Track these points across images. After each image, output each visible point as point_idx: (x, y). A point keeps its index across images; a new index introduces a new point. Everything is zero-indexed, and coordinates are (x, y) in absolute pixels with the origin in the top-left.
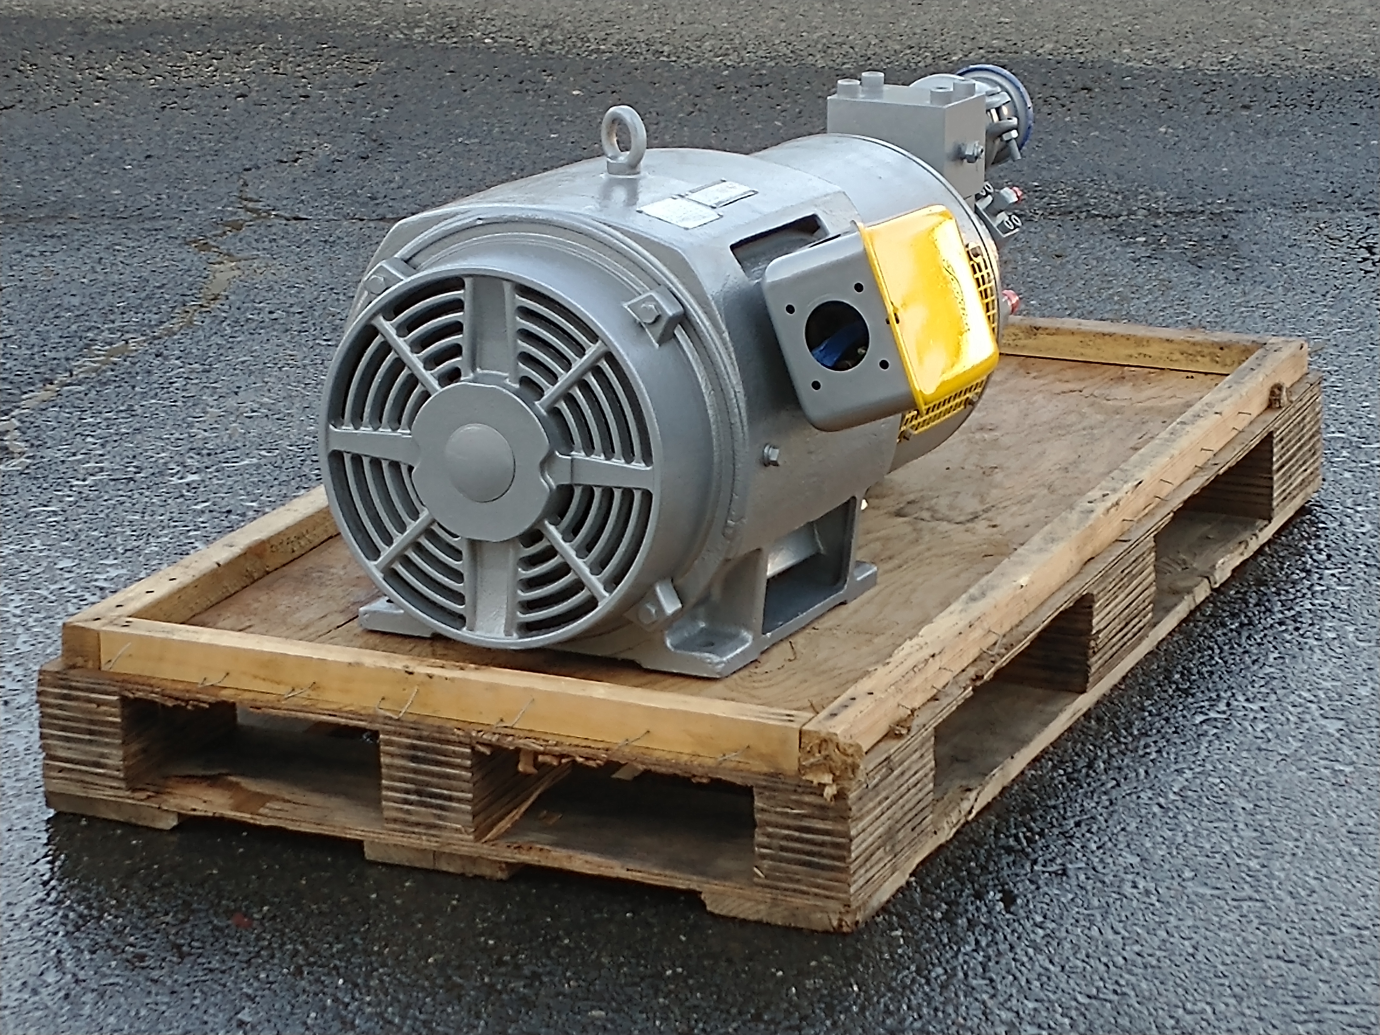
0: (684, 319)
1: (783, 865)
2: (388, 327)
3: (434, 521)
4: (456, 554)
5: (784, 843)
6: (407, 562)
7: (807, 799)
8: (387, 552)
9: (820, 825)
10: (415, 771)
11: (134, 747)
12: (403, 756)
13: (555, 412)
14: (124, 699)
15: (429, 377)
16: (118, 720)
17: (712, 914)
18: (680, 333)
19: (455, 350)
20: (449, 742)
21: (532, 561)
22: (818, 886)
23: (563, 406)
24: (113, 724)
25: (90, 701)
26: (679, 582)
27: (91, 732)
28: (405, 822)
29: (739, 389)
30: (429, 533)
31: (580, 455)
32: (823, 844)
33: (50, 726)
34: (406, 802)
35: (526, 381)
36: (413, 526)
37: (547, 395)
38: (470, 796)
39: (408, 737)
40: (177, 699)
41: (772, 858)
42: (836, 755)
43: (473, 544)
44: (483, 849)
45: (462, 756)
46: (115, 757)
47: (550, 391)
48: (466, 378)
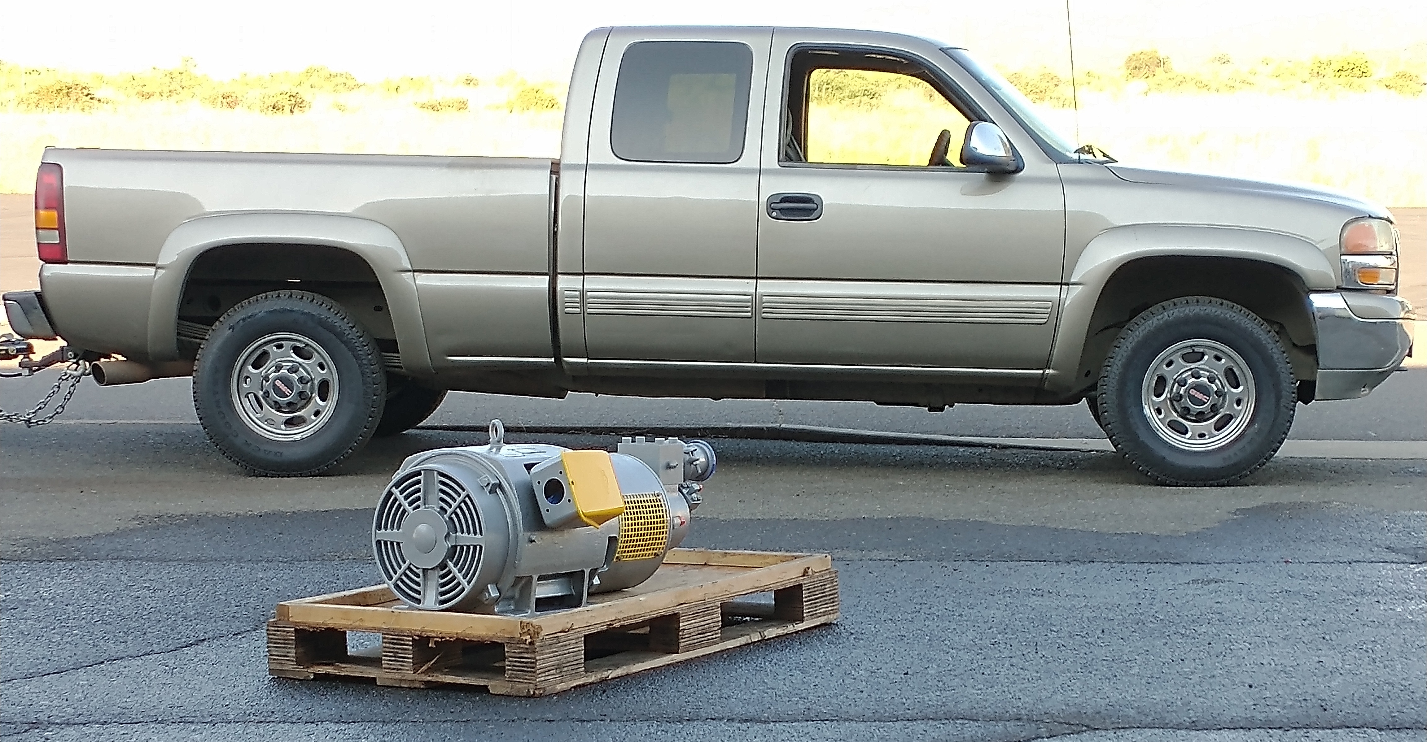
0: (500, 486)
1: (515, 672)
2: (396, 491)
3: (411, 564)
4: (418, 576)
5: (515, 664)
6: (403, 582)
7: (522, 646)
8: (395, 577)
9: (526, 656)
10: (394, 648)
11: (300, 650)
12: (389, 643)
13: (451, 518)
14: (296, 630)
15: (410, 509)
16: (294, 638)
17: (491, 694)
18: (498, 490)
19: (418, 499)
20: (404, 636)
21: (443, 577)
22: (526, 679)
23: (453, 516)
24: (292, 639)
25: (284, 631)
26: (499, 586)
27: (285, 644)
28: (390, 668)
29: (520, 511)
30: (409, 568)
31: (459, 534)
32: (527, 663)
33: (271, 643)
34: (390, 660)
35: (442, 508)
36: (404, 566)
37: (448, 512)
38: (411, 656)
39: (392, 635)
40: (314, 628)
41: (512, 670)
42: (532, 629)
43: (425, 571)
44: (416, 676)
45: (409, 641)
46: (292, 653)
47: (450, 511)
48: (422, 507)
